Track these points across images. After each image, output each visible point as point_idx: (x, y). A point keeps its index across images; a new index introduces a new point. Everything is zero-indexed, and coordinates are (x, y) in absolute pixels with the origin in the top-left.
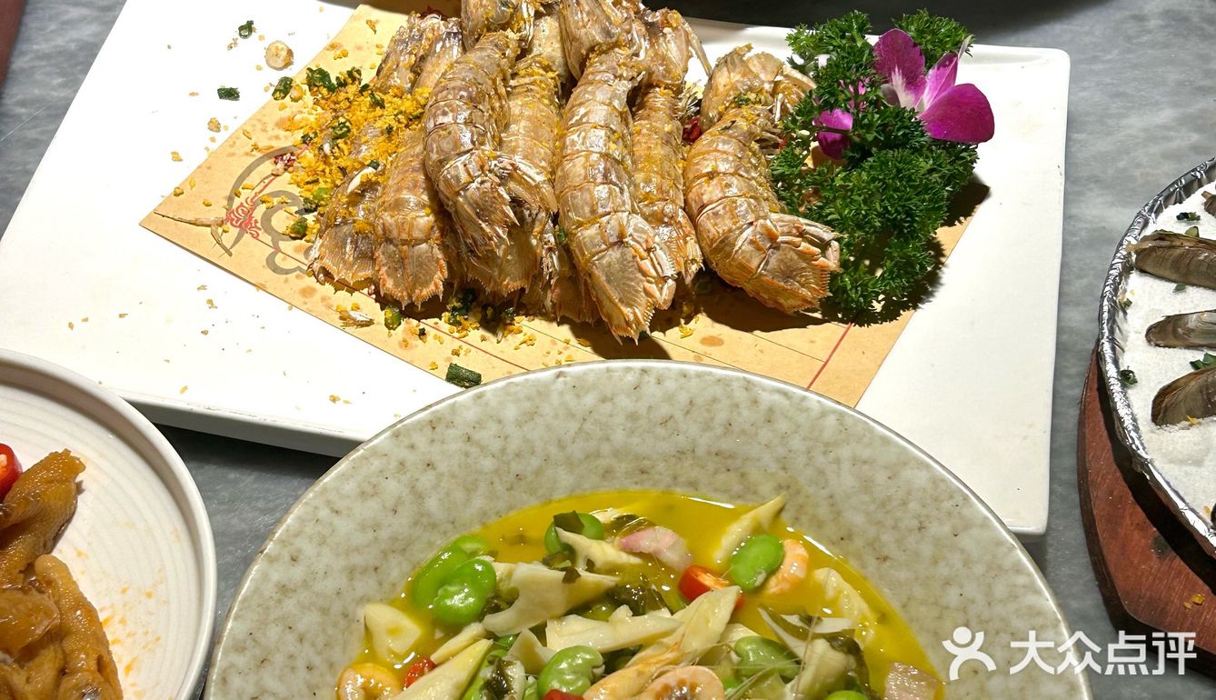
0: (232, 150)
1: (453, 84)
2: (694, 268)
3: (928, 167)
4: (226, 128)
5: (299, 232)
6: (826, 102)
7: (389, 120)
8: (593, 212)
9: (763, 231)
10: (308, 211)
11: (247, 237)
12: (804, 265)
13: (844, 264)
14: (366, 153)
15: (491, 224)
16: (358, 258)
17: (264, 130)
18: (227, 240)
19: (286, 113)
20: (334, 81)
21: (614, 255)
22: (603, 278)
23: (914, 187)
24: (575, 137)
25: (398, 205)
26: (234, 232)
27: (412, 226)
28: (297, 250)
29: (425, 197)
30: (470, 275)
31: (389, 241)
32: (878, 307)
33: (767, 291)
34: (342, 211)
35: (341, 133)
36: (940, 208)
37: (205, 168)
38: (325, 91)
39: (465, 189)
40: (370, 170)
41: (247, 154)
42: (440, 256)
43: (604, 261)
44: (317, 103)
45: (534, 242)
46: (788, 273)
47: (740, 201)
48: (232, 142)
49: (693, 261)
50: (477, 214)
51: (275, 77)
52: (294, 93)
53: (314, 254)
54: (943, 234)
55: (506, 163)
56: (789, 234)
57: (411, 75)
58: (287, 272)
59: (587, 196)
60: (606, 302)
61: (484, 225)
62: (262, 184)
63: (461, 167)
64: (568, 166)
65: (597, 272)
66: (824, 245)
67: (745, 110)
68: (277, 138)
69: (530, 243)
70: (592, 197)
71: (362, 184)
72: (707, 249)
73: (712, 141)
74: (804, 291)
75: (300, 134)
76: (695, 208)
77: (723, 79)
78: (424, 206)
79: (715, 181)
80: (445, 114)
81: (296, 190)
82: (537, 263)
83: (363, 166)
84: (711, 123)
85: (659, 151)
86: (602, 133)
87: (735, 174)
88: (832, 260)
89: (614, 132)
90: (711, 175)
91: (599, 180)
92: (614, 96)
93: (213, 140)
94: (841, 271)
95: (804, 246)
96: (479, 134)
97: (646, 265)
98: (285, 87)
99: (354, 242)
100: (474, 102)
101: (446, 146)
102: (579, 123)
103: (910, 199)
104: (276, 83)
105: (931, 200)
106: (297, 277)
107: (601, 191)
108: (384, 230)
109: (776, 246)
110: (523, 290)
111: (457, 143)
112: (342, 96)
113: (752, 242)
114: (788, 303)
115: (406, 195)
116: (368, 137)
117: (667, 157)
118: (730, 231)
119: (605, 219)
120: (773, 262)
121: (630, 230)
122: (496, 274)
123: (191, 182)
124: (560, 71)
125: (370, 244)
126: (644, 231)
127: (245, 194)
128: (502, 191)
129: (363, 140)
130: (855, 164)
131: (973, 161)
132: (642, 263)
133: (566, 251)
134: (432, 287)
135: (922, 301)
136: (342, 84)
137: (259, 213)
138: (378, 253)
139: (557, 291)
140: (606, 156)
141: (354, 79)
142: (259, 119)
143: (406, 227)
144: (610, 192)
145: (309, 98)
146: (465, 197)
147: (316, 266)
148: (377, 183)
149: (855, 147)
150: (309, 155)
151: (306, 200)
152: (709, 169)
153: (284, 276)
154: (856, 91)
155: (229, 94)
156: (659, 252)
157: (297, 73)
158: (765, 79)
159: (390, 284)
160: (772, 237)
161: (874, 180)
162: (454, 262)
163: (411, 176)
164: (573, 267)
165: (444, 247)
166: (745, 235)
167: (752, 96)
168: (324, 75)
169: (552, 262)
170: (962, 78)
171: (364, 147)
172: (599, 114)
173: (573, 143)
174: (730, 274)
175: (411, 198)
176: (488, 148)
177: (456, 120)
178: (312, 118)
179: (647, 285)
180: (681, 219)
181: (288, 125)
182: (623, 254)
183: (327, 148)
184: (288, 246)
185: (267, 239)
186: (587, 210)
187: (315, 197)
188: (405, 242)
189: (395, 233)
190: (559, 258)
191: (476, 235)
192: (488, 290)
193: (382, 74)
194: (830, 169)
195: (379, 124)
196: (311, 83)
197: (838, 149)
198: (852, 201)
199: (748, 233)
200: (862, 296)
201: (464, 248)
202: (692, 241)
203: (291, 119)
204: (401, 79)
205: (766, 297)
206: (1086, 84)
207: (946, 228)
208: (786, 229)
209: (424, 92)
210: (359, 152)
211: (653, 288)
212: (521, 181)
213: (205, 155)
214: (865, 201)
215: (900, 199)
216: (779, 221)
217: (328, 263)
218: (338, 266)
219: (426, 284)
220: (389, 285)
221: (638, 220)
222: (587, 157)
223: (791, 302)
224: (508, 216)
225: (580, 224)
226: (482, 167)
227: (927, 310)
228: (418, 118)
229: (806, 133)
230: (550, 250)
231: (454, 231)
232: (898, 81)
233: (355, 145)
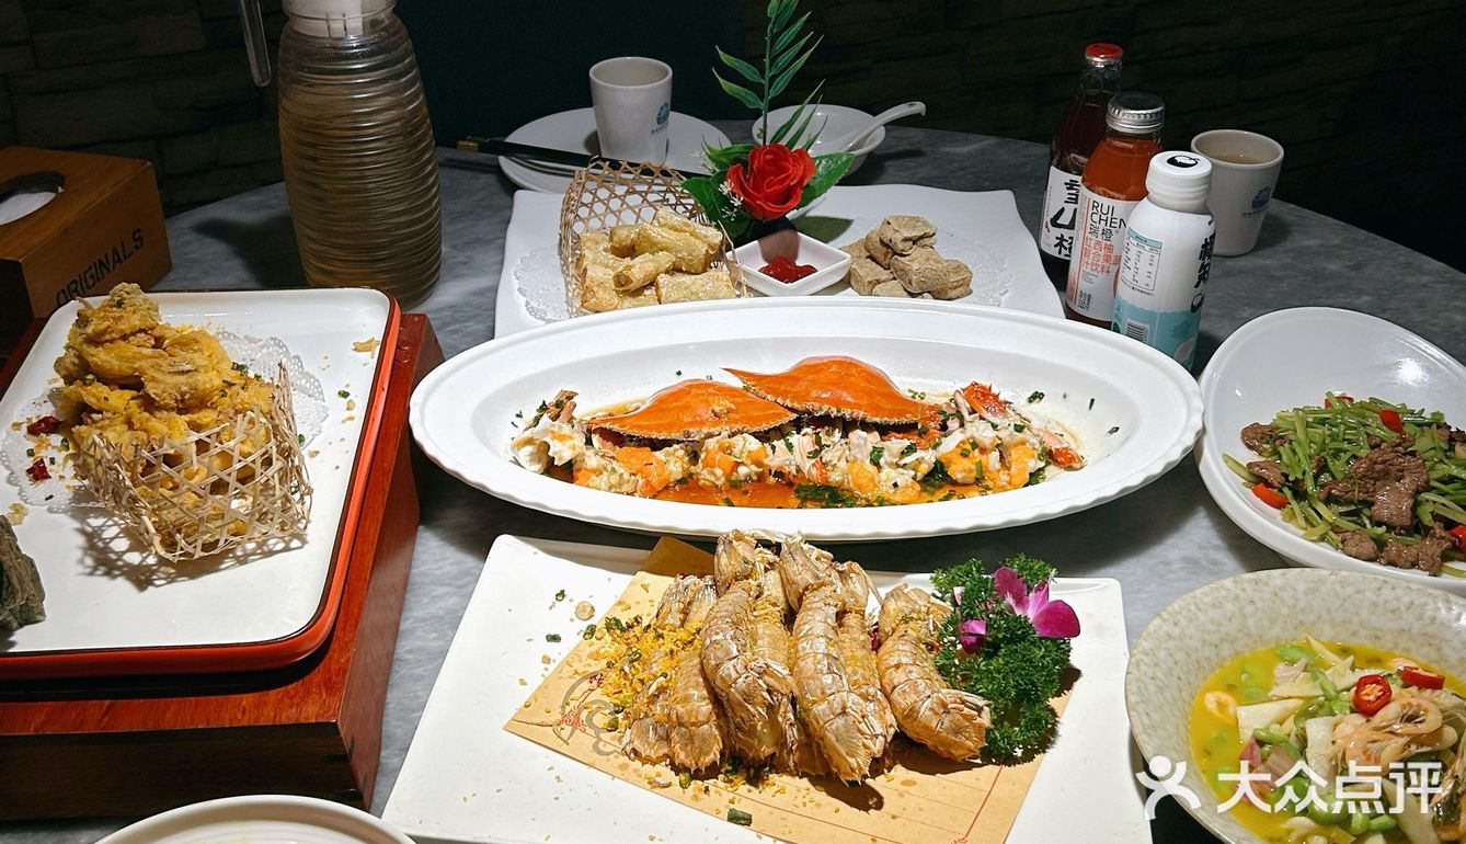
0: (561, 675)
1: (719, 615)
2: (892, 731)
3: (1042, 654)
4: (554, 661)
5: (613, 727)
6: (968, 614)
7: (669, 646)
8: (823, 693)
9: (938, 701)
10: (617, 712)
11: (577, 731)
12: (967, 724)
13: (993, 722)
14: (655, 669)
15: (754, 705)
16: (657, 741)
17: (580, 661)
18: (565, 734)
19: (594, 648)
20: (624, 625)
21: (840, 721)
22: (833, 739)
23: (1035, 667)
24: (804, 644)
25: (687, 699)
26: (569, 729)
27: (697, 712)
28: (613, 738)
29: (705, 692)
30: (738, 746)
31: (681, 725)
32: (1019, 752)
33: (943, 744)
34: (644, 709)
35: (635, 658)
36: (1054, 680)
37: (544, 688)
38: (618, 632)
39: (735, 682)
40: (662, 678)
41: (570, 677)
42: (717, 733)
43: (833, 727)
44: (614, 640)
45: (780, 719)
46: (957, 731)
47: (920, 681)
48: (560, 669)
49: (891, 726)
50: (745, 700)
51: (584, 626)
52: (597, 634)
53: (626, 739)
54: (1053, 702)
55: (761, 663)
56: (955, 702)
57: (682, 616)
58: (608, 754)
59: (818, 683)
60: (835, 757)
61: (749, 707)
62: (583, 697)
63: (731, 668)
64: (802, 664)
65: (829, 735)
66: (979, 710)
67: (911, 624)
68: (590, 665)
69: (778, 721)
70: (822, 683)
71: (658, 688)
72: (900, 717)
73: (895, 644)
74: (969, 743)
75: (605, 661)
76: (889, 689)
77: (892, 606)
78: (704, 699)
79: (901, 669)
80: (717, 634)
81: (607, 700)
82: (783, 734)
83: (656, 677)
84: (888, 636)
85: (860, 653)
86: (823, 640)
87: (914, 664)
88: (986, 719)
89: (831, 639)
90: (897, 666)
91: (825, 672)
92: (827, 616)
93: (546, 669)
94: (992, 727)
95: (966, 710)
96: (742, 646)
97: (863, 726)
98: (591, 631)
99: (655, 729)
100: (736, 625)
101: (720, 654)
102: (806, 635)
103: (1033, 675)
104: (584, 629)
105: (1047, 675)
106: (616, 757)
107: (828, 679)
108: (677, 717)
109: (947, 712)
110: (775, 753)
111: (728, 652)
112: (631, 634)
113: (931, 709)
114: (957, 753)
115: (692, 691)
116: (656, 658)
117: (865, 657)
118: (915, 702)
119: (832, 697)
120: (946, 723)
121: (850, 704)
122: (756, 743)
123: (535, 697)
124: (783, 606)
125: (668, 729)
126: (859, 704)
127: (573, 703)
128: (761, 682)
129: (654, 660)
130: (989, 656)
131: (1069, 651)
132: (860, 726)
133: (802, 724)
134: (712, 756)
135: (1047, 747)
136: (630, 627)
137: (584, 714)
138: (674, 734)
139: (797, 754)
140: (828, 655)
141: (638, 623)
142: (576, 652)
143: (694, 713)
144: (833, 679)
145: (608, 638)
146: (735, 688)
147: (628, 749)
148: (667, 687)
149: (989, 644)
150: (612, 676)
151: (615, 705)
152: (896, 662)
153: (606, 757)
154: (986, 606)
155: (554, 638)
156: (871, 718)
157: (598, 620)
158: (922, 604)
159: (682, 755)
160: (944, 706)
161: (1007, 663)
162: (726, 737)
163: (694, 679)
164: (809, 736)
165: (719, 727)
166: (925, 704)
167: (915, 615)
168: (617, 622)
169: (793, 734)
170: (1053, 597)
171: (654, 665)
172: (819, 629)
173: (804, 648)
174: (918, 734)
175: (695, 693)
176: (748, 654)
177: (724, 637)
178: (612, 650)
179: (865, 741)
180: (879, 697)
181: (596, 656)
182: (846, 721)
183: (627, 669)
184: (606, 736)
185: (592, 732)
186: (819, 692)
187: (622, 702)
188: (693, 724)
189: (686, 719)
190: (798, 730)
191: (743, 715)
192: (751, 755)
193: (660, 616)
194: (976, 660)
195: (663, 649)
196: (608, 628)
197: (978, 646)
198: (994, 679)
199: (928, 703)
200: (1008, 744)
201: (732, 726)
202: (888, 711)
203: (597, 652)
204: (674, 619)
205: (942, 749)
206: (1136, 607)
207: (1056, 698)
208: (952, 699)
209: (693, 625)
210: (651, 668)
211: (869, 743)
212: (772, 675)
213: (542, 679)
214: (1004, 678)
215: (1027, 674)
216: (948, 694)
217: (637, 744)
218: (644, 745)
219: (707, 754)
220: (682, 757)
221: (853, 697)
222: (815, 657)
223: (960, 752)
224: (765, 699)
225: (814, 702)
226: (746, 667)
227: (1051, 753)
228: (691, 642)
229: (953, 638)
230: (791, 724)
231: (726, 715)
232: (1009, 600)
233: (646, 664)
